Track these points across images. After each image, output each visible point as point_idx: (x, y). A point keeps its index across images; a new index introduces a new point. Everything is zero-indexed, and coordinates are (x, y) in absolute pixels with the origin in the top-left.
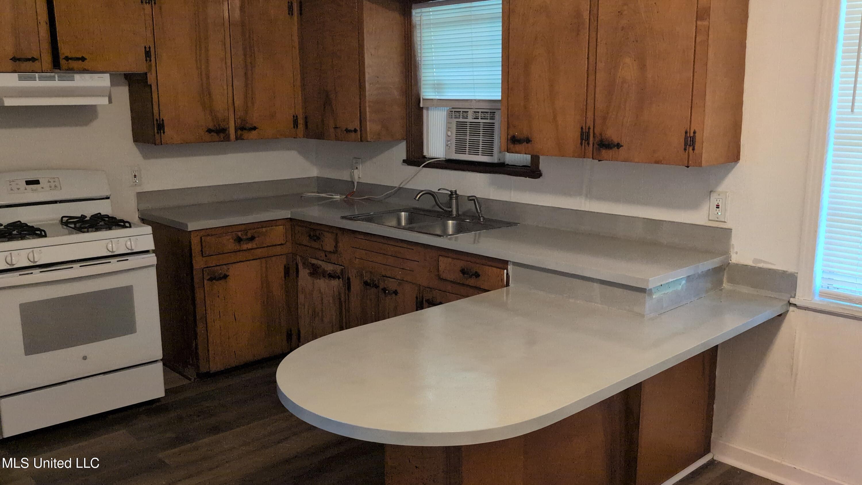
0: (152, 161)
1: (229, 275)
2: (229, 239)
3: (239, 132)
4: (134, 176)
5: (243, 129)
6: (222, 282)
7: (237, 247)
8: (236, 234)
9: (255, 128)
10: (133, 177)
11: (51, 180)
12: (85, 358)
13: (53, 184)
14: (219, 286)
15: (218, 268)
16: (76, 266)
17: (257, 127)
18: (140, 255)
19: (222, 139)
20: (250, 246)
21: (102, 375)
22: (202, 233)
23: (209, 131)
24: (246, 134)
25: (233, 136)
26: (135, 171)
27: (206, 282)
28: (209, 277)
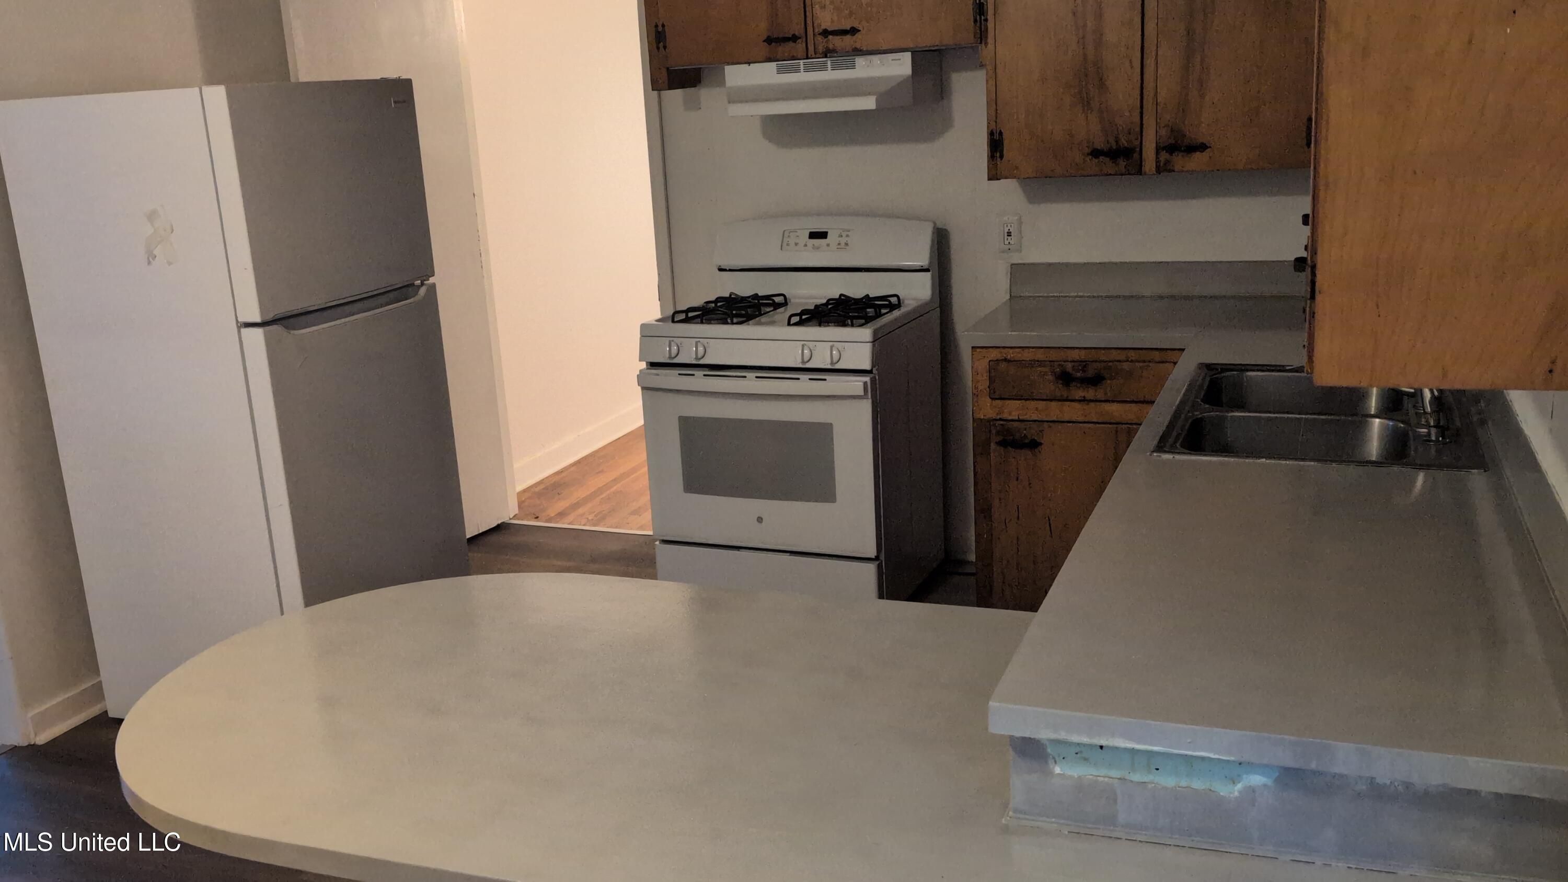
0: (1043, 207)
1: (1041, 444)
2: (1045, 374)
3: (1164, 156)
4: (1008, 233)
5: (1172, 149)
6: (1028, 453)
7: (1060, 391)
8: (1059, 365)
9: (1203, 147)
10: (1006, 234)
11: (844, 234)
12: (760, 520)
13: (843, 240)
14: (1020, 459)
15: (1022, 425)
16: (751, 375)
17: (1208, 145)
18: (849, 376)
19: (1124, 170)
20: (1090, 393)
21: (789, 554)
22: (994, 354)
23: (1096, 153)
24: (1179, 161)
25: (1149, 163)
26: (1009, 225)
27: (993, 446)
28: (1000, 438)
